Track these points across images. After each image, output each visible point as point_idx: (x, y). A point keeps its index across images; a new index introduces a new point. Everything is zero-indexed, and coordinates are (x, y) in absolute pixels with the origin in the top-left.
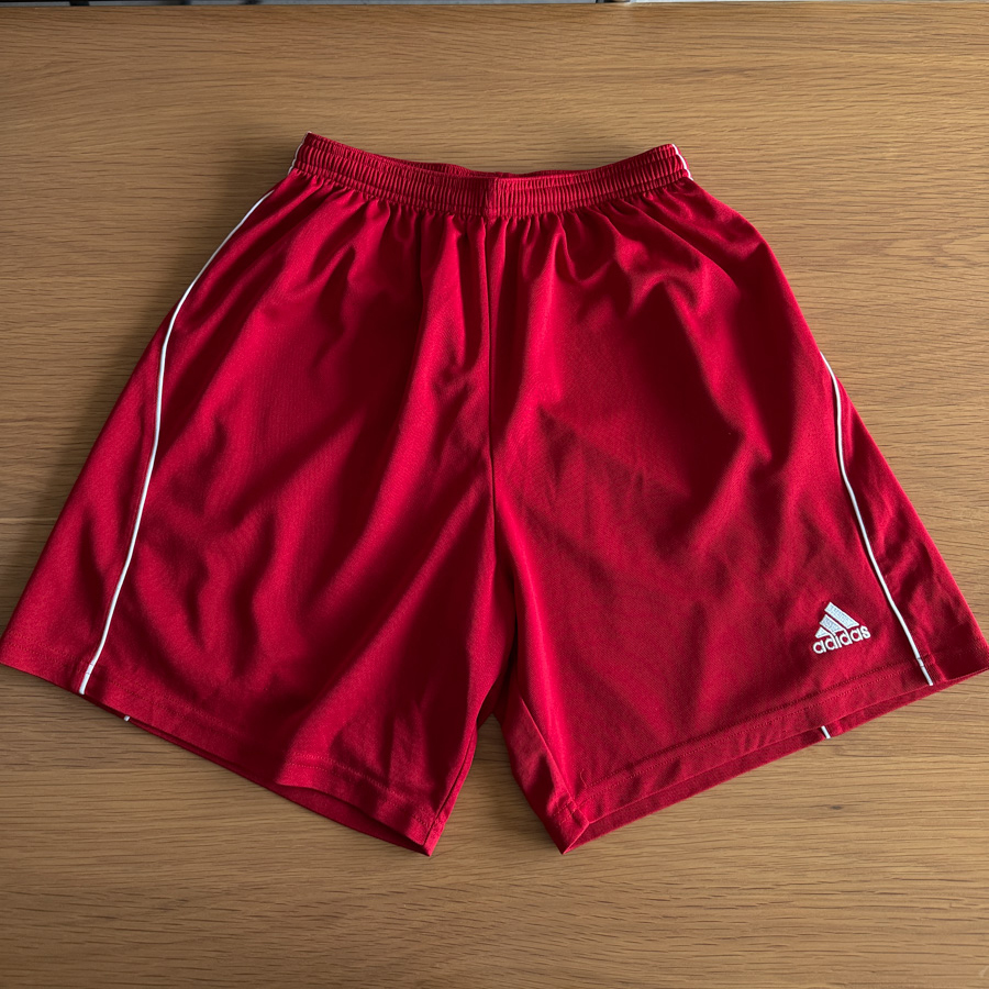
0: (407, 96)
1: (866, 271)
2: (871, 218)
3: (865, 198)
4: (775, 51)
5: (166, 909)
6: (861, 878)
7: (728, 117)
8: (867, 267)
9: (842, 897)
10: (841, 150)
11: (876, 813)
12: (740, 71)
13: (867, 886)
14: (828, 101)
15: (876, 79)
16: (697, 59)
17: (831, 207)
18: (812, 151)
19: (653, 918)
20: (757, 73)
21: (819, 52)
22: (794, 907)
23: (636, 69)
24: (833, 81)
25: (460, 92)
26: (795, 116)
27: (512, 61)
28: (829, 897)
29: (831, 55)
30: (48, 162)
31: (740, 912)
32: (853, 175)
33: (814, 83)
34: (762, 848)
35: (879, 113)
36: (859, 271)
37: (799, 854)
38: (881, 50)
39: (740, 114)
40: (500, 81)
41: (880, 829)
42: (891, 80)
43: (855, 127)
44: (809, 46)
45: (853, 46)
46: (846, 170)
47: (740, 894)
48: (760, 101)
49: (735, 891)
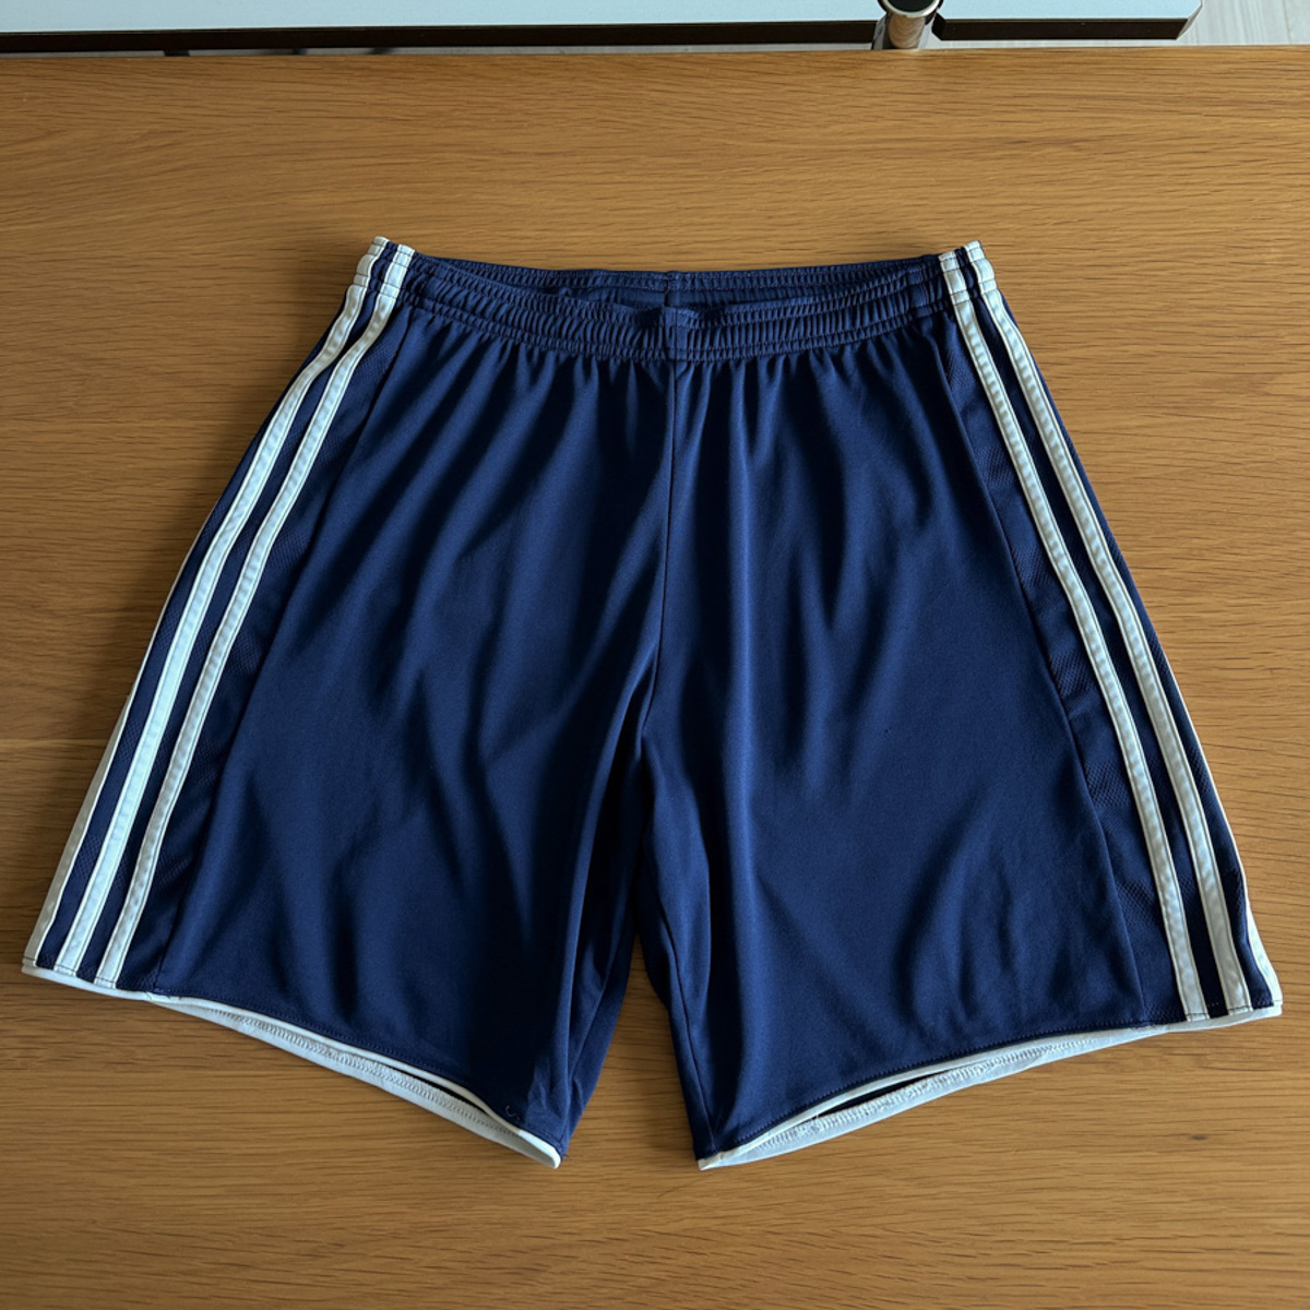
0: (618, 178)
1: (1238, 415)
2: (1246, 343)
3: (1237, 317)
4: (1116, 115)
5: (315, 1256)
6: (1232, 1231)
7: (1053, 205)
8: (1239, 410)
9: (1206, 1256)
10: (1205, 250)
11: (1252, 1145)
12: (1069, 143)
13: (1240, 1242)
14: (1186, 184)
15: (1252, 154)
16: (1011, 126)
17: (1191, 329)
18: (1166, 252)
19: (954, 1279)
20: (1091, 145)
21: (1175, 117)
22: (1143, 1268)
23: (928, 140)
24: (1195, 157)
25: (690, 172)
26: (1143, 204)
27: (759, 130)
28: (1189, 1256)
29: (1189, 121)
30: (148, 266)
31: (1071, 1273)
32: (1222, 285)
33: (1167, 159)
34: (1100, 1189)
35: (1257, 199)
36: (1231, 416)
37: (1149, 1198)
38: (1261, 114)
39: (1068, 201)
40: (743, 156)
41: (1257, 1167)
42: (1272, 155)
43: (1224, 219)
44: (1161, 107)
45: (1220, 108)
46: (1212, 278)
47: (1071, 1250)
48: (1095, 183)
49: (1062, 1246)
